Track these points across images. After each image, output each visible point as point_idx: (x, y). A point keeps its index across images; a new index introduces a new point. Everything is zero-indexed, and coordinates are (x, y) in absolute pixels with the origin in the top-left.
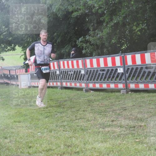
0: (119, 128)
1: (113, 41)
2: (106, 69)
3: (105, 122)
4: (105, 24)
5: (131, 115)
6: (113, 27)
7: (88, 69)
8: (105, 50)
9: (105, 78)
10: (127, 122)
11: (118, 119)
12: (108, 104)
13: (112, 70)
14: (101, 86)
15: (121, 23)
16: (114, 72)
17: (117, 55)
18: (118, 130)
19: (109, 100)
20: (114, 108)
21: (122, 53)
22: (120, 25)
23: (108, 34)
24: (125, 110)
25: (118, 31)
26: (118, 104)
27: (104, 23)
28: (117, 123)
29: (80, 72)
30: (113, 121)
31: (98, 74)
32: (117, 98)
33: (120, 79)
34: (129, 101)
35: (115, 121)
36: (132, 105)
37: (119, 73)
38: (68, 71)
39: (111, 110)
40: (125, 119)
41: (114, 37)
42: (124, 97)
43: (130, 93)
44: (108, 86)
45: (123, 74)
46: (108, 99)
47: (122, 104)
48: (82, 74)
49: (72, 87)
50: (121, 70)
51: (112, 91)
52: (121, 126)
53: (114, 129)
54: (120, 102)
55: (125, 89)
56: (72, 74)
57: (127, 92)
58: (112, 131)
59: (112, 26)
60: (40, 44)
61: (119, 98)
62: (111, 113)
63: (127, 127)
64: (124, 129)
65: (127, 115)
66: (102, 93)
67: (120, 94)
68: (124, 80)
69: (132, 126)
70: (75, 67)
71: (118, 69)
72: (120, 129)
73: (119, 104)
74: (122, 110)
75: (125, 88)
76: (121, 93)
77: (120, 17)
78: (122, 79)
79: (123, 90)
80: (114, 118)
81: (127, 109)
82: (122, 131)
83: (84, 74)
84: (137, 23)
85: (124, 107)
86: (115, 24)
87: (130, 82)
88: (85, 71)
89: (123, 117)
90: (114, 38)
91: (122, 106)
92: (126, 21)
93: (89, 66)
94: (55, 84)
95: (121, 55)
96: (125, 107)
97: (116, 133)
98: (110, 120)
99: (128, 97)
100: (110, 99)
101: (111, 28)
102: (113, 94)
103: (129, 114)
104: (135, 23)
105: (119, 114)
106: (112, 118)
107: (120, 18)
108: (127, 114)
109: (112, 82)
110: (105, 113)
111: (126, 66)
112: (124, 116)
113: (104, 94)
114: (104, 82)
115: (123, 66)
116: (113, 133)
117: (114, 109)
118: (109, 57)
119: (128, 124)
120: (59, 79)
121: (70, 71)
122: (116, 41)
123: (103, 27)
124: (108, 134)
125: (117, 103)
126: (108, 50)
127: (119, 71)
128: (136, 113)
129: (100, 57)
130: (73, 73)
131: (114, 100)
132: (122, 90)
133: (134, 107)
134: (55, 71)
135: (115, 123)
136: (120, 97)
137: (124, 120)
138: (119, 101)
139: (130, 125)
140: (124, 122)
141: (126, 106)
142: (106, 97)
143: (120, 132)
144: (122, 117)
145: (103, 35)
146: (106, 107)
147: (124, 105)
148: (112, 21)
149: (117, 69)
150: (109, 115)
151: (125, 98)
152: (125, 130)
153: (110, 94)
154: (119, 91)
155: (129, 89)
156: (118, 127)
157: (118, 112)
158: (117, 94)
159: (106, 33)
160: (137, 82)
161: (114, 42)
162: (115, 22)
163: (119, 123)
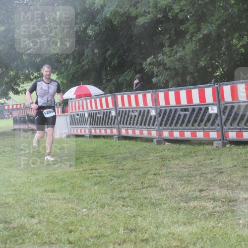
0: (211, 202)
1: (202, 63)
2: (190, 108)
3: (189, 192)
4: (188, 37)
5: (230, 181)
6: (201, 42)
7: (161, 107)
8: (188, 78)
9: (189, 122)
10: (224, 192)
11: (209, 188)
12: (194, 163)
13: (200, 109)
14: (182, 134)
15: (214, 35)
16: (202, 112)
17: (209, 85)
18: (209, 205)
19: (195, 158)
20: (204, 170)
21: (216, 82)
22: (213, 37)
23: (193, 51)
24: (221, 173)
25: (210, 47)
26: (209, 164)
27: (187, 35)
28: (208, 194)
29: (149, 112)
30: (201, 191)
31: (177, 115)
32: (208, 153)
33: (213, 124)
34: (227, 158)
35: (205, 190)
36: (231, 166)
37: (210, 115)
38: (129, 111)
39: (198, 173)
40: (221, 187)
41: (202, 57)
42: (219, 152)
43: (228, 145)
44: (194, 134)
45: (216, 115)
46: (194, 155)
47: (216, 163)
48: (151, 117)
49: (135, 136)
50: (213, 110)
51: (200, 143)
52: (214, 199)
53: (203, 204)
54: (213, 160)
55: (220, 140)
56: (135, 116)
57: (224, 145)
58: (200, 206)
59: (200, 40)
60: (43, 82)
61: (211, 154)
62: (198, 177)
63: (225, 200)
64: (219, 203)
65: (224, 181)
66: (183, 146)
67: (212, 148)
68: (218, 125)
69: (232, 198)
70: (141, 104)
71: (210, 108)
72: (212, 204)
73: (212, 163)
74: (216, 174)
75: (221, 138)
76: (215, 146)
77: (213, 25)
78: (216, 124)
79: (217, 142)
80: (204, 185)
81: (223, 172)
82: (216, 208)
83: (155, 117)
84: (240, 35)
85: (219, 169)
86: (205, 35)
87: (229, 129)
88: (156, 111)
89: (217, 183)
90: (203, 59)
91: (216, 167)
92: (223, 32)
93: (162, 103)
94: (109, 131)
95: (214, 85)
96: (221, 169)
97: (207, 209)
98: (197, 190)
99: (225, 152)
100: (196, 156)
101: (198, 43)
102: (202, 147)
103: (227, 180)
104: (236, 35)
105: (211, 180)
106: (200, 187)
107: (213, 27)
108: (225, 179)
109: (200, 128)
110: (189, 179)
111: (222, 102)
112: (219, 182)
113: (187, 148)
114: (187, 128)
115: (217, 103)
116: (202, 210)
117: (203, 172)
118: (194, 88)
119: (226, 195)
120: (115, 123)
121: (133, 111)
122: (206, 63)
123: (185, 41)
124: (194, 212)
125: (208, 162)
126: (193, 78)
127: (211, 111)
128: (239, 177)
129: (181, 89)
130: (137, 114)
131: (202, 157)
132: (215, 142)
133: (236, 168)
134: (108, 111)
135: (204, 193)
136: (213, 152)
137: (218, 190)
138: (211, 159)
139: (229, 197)
140: (219, 193)
141: (222, 167)
142: (191, 152)
143: (213, 208)
144: (216, 185)
145: (186, 54)
146: (190, 169)
147: (219, 165)
148: (200, 32)
149: (207, 109)
150: (194, 181)
151: (221, 155)
152: (222, 205)
153: (197, 148)
154: (210, 142)
155: (226, 139)
156: (209, 200)
157: (209, 176)
158: (208, 147)
159: (191, 50)
160: (240, 129)
161: (203, 65)
162: (205, 32)
163: (211, 194)
